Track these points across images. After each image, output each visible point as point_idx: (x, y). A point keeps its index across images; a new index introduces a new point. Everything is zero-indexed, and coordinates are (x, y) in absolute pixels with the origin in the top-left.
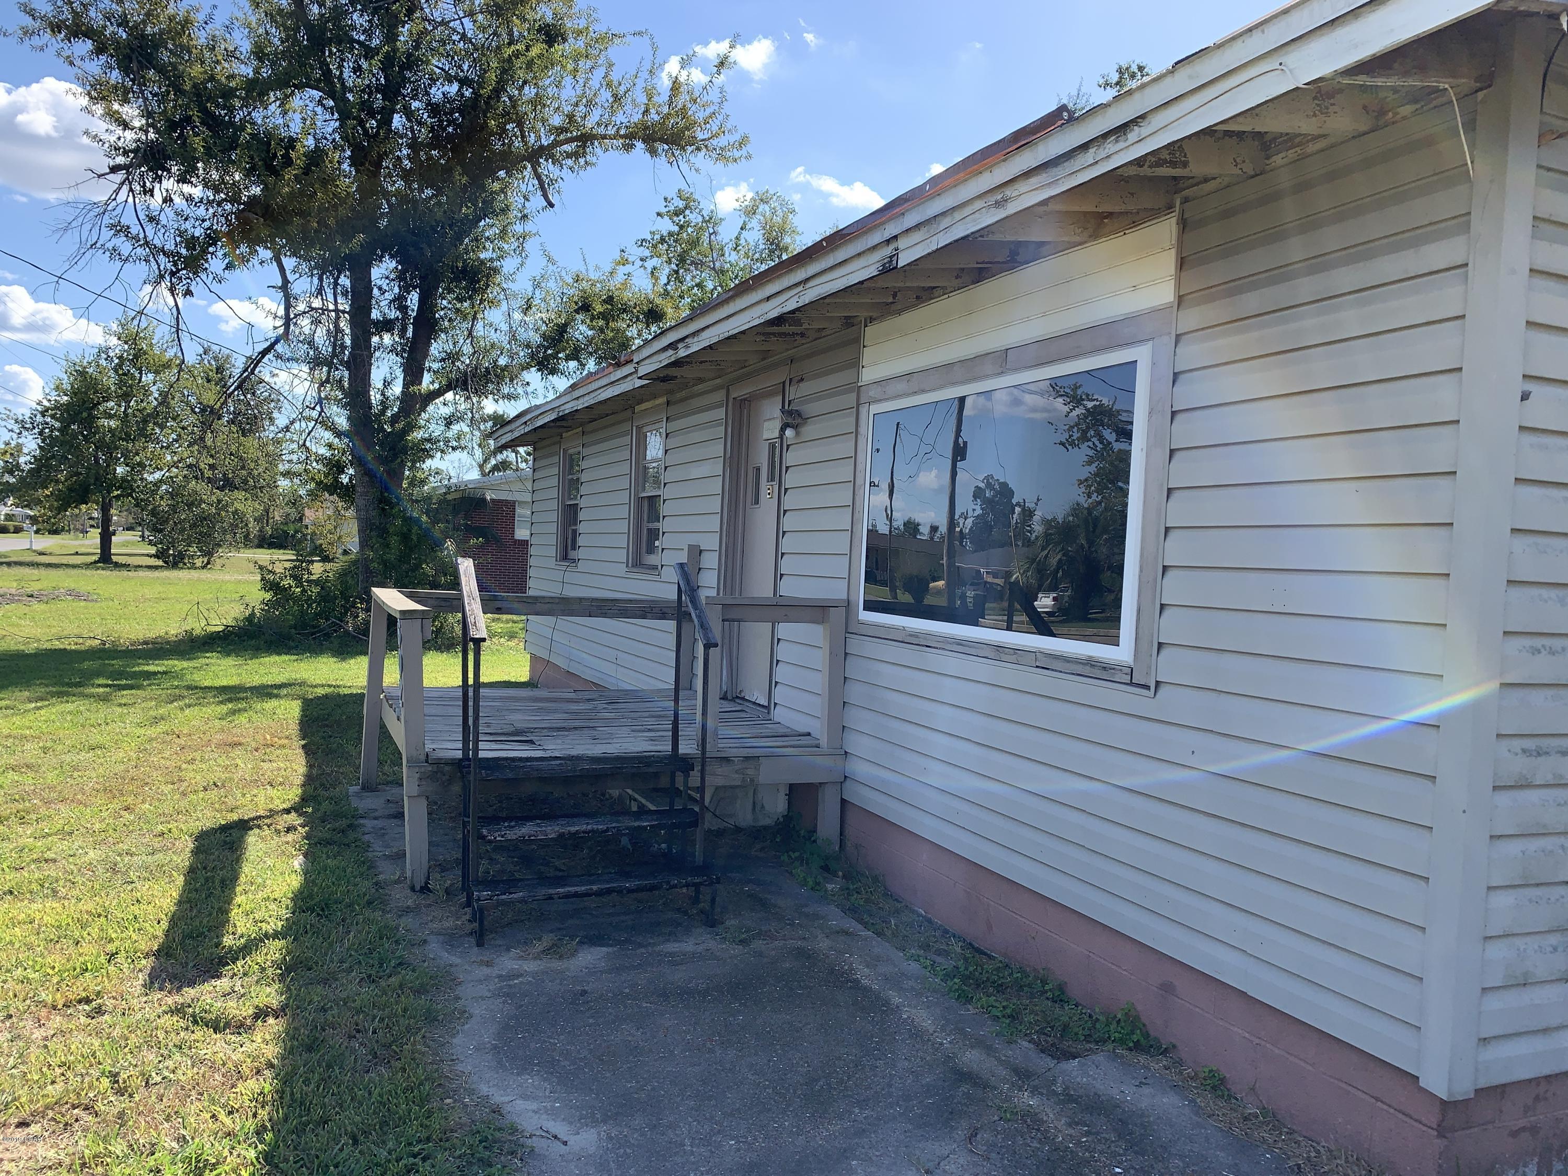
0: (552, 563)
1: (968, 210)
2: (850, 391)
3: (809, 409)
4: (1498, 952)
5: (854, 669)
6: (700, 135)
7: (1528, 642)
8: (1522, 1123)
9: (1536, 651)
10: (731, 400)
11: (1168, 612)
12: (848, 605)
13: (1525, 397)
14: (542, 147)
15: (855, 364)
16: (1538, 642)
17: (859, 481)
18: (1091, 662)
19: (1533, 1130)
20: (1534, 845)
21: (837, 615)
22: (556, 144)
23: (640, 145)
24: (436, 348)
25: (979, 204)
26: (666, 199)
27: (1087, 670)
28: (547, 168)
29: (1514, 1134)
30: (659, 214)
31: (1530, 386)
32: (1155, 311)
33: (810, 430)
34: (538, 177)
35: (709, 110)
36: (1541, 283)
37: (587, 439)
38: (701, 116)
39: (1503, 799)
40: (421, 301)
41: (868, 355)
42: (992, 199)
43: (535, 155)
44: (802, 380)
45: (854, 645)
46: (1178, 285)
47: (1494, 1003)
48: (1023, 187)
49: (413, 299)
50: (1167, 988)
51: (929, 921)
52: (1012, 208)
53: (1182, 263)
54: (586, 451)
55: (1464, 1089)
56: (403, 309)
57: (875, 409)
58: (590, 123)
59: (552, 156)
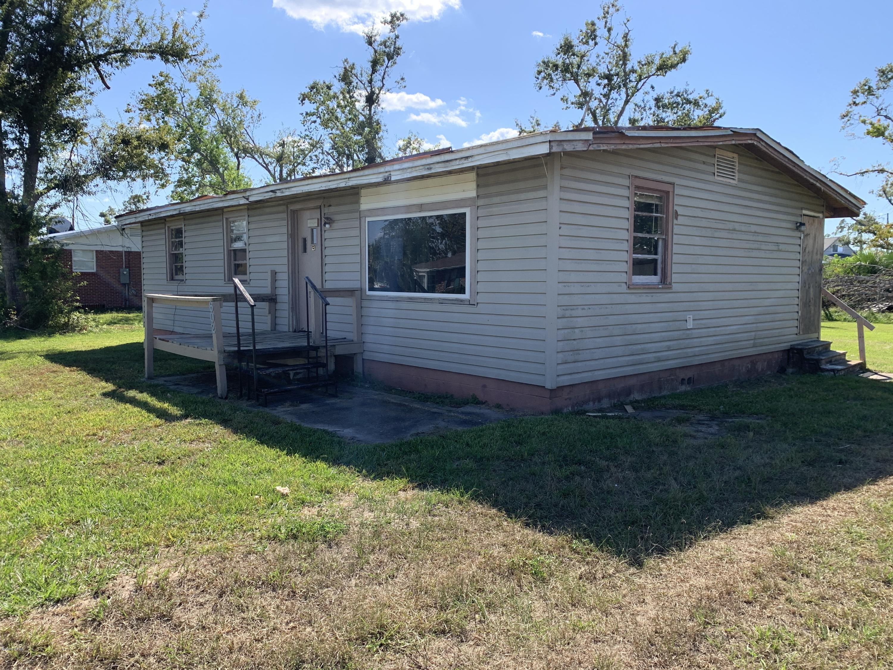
0: (165, 282)
1: (417, 168)
2: (357, 212)
3: (335, 217)
4: (560, 355)
5: (365, 312)
6: (190, 53)
7: (563, 284)
8: (567, 397)
9: (565, 286)
10: (289, 210)
11: (479, 283)
12: (361, 290)
13: (560, 228)
14: (101, 56)
15: (358, 202)
16: (565, 284)
17: (363, 245)
18: (457, 300)
19: (570, 399)
20: (566, 331)
21: (358, 293)
22: (109, 53)
23: (158, 57)
24: (41, 166)
25: (421, 167)
26: (153, 77)
27: (456, 302)
28: (104, 67)
29: (566, 400)
30: (150, 85)
31: (561, 225)
32: (470, 199)
33: (335, 225)
34: (99, 72)
35: (196, 40)
36: (562, 201)
37: (187, 222)
38: (191, 43)
39: (560, 320)
40: (30, 139)
41: (363, 200)
42: (427, 167)
43: (97, 60)
44: (330, 206)
45: (365, 303)
46: (477, 192)
47: (560, 367)
48: (437, 166)
49: (26, 138)
50: (484, 386)
51: (403, 391)
52: (433, 171)
53: (478, 186)
54: (187, 228)
55: (554, 387)
56: (21, 144)
57: (368, 219)
58: (128, 43)
59: (107, 60)
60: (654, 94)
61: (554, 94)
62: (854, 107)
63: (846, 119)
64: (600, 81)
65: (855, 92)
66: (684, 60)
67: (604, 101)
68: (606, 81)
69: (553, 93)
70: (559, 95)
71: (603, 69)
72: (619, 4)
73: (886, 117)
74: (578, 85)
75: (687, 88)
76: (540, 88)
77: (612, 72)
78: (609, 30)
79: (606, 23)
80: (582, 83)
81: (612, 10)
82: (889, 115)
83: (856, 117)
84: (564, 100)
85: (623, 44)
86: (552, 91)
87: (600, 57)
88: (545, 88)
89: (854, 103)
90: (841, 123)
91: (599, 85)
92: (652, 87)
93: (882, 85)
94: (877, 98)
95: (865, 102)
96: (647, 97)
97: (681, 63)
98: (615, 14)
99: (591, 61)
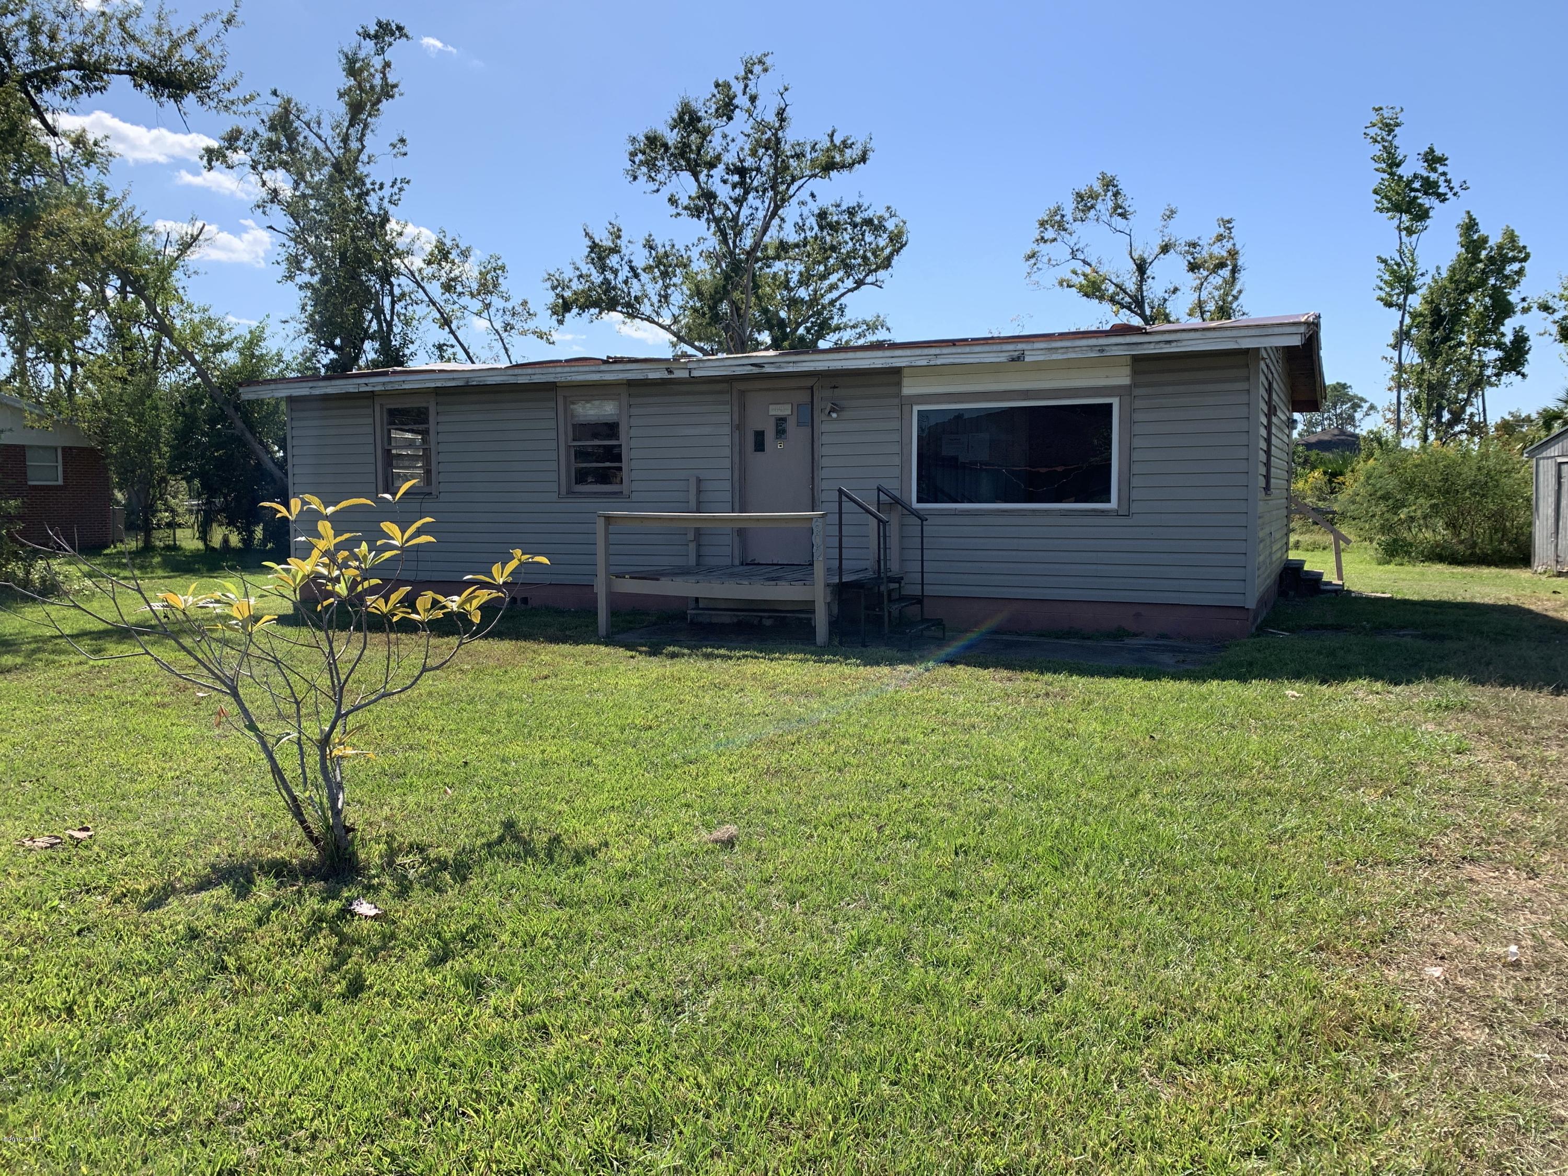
1: (1078, 349)
12: (903, 501)
15: (899, 384)
18: (1095, 510)
25: (1084, 348)
27: (1089, 513)
32: (1120, 387)
41: (906, 381)
42: (1096, 348)
44: (835, 387)
46: (1133, 380)
48: (1114, 348)
52: (1107, 354)
53: (1134, 372)
57: (916, 408)
60: (815, 207)
61: (658, 190)
62: (1042, 244)
63: (1033, 261)
64: (726, 177)
65: (1042, 224)
66: (863, 159)
67: (734, 209)
68: (736, 178)
69: (655, 188)
70: (665, 192)
71: (730, 158)
72: (768, 61)
73: (1084, 262)
74: (697, 180)
75: (861, 201)
76: (635, 178)
77: (746, 164)
78: (753, 99)
79: (746, 86)
80: (702, 177)
81: (757, 69)
82: (1088, 260)
83: (1045, 259)
84: (673, 201)
85: (777, 125)
86: (653, 186)
87: (729, 139)
88: (642, 179)
89: (1042, 238)
90: (1026, 266)
91: (725, 182)
92: (813, 195)
93: (1080, 215)
94: (1071, 234)
95: (1055, 240)
96: (805, 211)
97: (859, 163)
98: (762, 76)
99: (715, 143)
